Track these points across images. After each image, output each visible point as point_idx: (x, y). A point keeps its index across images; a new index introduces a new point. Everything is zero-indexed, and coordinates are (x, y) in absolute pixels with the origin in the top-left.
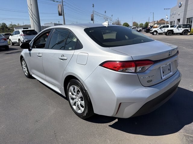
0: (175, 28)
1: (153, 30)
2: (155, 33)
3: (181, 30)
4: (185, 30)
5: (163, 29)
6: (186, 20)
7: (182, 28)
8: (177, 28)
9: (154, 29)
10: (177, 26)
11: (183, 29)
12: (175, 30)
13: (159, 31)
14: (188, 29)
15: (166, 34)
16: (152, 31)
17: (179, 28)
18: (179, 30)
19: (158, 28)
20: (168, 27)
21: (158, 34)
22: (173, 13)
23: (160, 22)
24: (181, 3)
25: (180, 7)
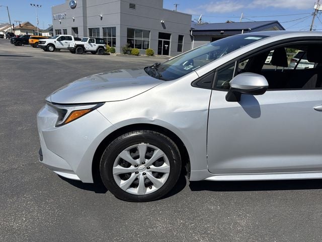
0: (86, 43)
1: (45, 42)
2: (51, 48)
3: (95, 47)
4: (100, 47)
5: (63, 42)
6: (88, 31)
7: (95, 44)
8: (89, 42)
9: (48, 41)
10: (88, 40)
11: (98, 45)
12: (87, 46)
13: (58, 45)
14: (103, 45)
15: (72, 51)
16: (46, 44)
17: (92, 44)
18: (92, 46)
19: (56, 40)
20: (71, 40)
21: (56, 50)
22: (59, 16)
23: (26, 27)
24: (74, 2)
25: (73, 8)
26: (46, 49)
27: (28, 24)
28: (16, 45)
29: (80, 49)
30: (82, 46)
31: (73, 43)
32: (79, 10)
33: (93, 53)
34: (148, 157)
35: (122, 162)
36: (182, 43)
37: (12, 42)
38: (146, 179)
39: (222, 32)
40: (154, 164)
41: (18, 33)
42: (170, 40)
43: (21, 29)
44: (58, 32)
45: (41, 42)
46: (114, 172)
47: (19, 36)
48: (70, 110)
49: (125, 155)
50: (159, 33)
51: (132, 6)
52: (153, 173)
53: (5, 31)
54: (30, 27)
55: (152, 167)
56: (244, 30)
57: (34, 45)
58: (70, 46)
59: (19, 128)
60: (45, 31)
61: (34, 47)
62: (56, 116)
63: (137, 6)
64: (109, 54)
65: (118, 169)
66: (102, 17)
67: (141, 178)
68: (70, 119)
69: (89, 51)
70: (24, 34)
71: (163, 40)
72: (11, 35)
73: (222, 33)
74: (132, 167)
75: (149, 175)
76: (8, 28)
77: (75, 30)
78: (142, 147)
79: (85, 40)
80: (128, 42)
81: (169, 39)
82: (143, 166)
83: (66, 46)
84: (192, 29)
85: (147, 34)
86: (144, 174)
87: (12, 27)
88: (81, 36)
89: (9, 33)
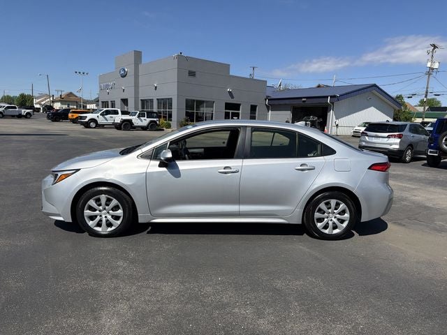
0: (134, 117)
1: (86, 117)
2: (93, 124)
3: (145, 121)
4: (151, 122)
5: (108, 116)
6: (140, 102)
7: (146, 118)
8: (139, 117)
9: (89, 116)
10: (138, 114)
11: (149, 120)
12: (136, 121)
13: (101, 120)
14: (155, 119)
15: (118, 127)
16: (87, 120)
17: (142, 118)
18: (141, 121)
19: (99, 114)
20: (118, 114)
21: (98, 126)
22: (107, 86)
23: (68, 98)
24: (124, 70)
25: (123, 76)
26: (87, 125)
27: (70, 94)
28: (53, 121)
29: (127, 125)
30: (130, 121)
31: (118, 118)
32: (130, 79)
33: (144, 128)
34: (107, 205)
35: (91, 208)
36: (255, 114)
37: (48, 117)
38: (107, 221)
39: (304, 99)
40: (112, 210)
41: (57, 106)
42: (240, 112)
43: (62, 100)
44: (105, 104)
45: (81, 118)
46: (85, 214)
47: (57, 110)
48: (59, 174)
49: (92, 203)
50: (226, 103)
51: (192, 74)
52: (112, 216)
53: (43, 103)
54: (72, 98)
55: (111, 212)
56: (331, 97)
57: (74, 121)
58: (116, 122)
59: (35, 198)
60: (91, 102)
61: (74, 123)
62: (53, 179)
63: (197, 74)
64: (163, 130)
65: (87, 212)
66: (156, 87)
67: (104, 220)
68: (61, 179)
69: (139, 127)
70: (65, 107)
71: (231, 111)
72: (48, 108)
73: (305, 101)
74: (97, 212)
75: (109, 217)
76: (46, 99)
77: (125, 101)
78: (103, 198)
79: (134, 114)
80: (186, 115)
81: (239, 110)
82: (105, 211)
83: (110, 121)
84: (268, 97)
85: (210, 104)
86: (106, 217)
87: (51, 99)
88: (131, 108)
89: (46, 106)
